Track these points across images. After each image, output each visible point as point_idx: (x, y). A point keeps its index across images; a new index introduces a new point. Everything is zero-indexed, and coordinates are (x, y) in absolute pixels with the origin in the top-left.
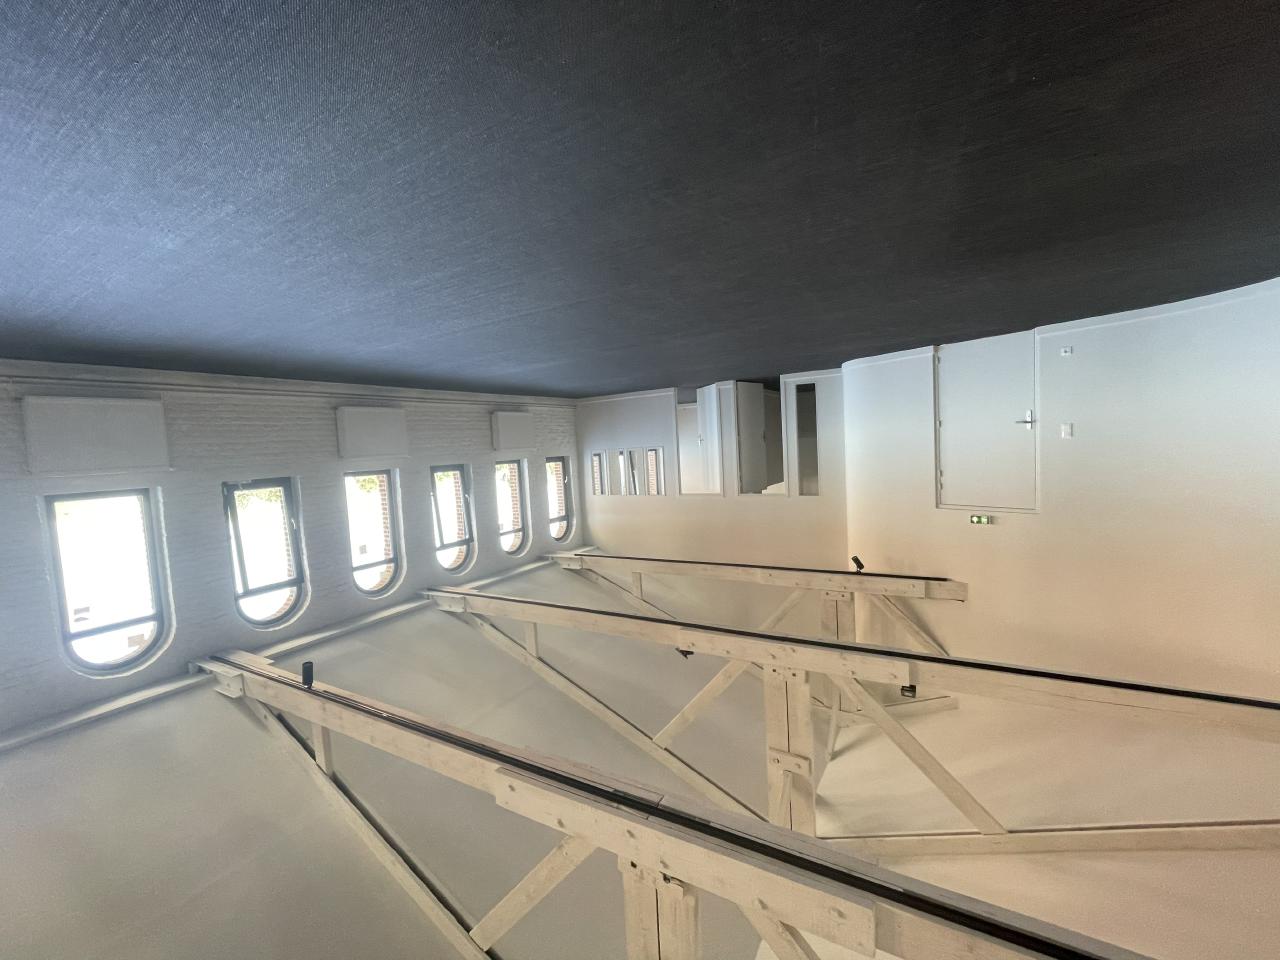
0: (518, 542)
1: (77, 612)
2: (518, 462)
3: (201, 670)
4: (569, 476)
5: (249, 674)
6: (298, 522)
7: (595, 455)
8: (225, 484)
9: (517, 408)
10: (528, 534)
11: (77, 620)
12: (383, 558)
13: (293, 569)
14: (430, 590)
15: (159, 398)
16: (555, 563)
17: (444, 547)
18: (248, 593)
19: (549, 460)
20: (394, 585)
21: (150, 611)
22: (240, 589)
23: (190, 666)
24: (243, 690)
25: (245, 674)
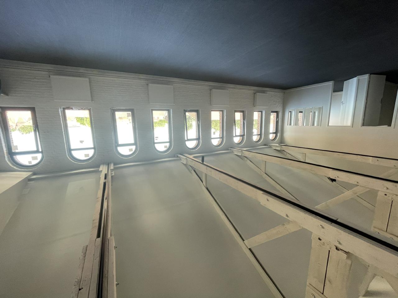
0: (258, 139)
1: (156, 138)
2: (261, 112)
3: (178, 157)
4: (279, 118)
5: (188, 159)
6: (199, 122)
7: (290, 112)
8: (184, 110)
9: (264, 92)
10: (262, 137)
11: (156, 139)
12: (219, 137)
13: (198, 135)
14: (231, 148)
15: (172, 85)
16: (270, 147)
17: (236, 136)
18: (188, 140)
19: (273, 112)
20: (222, 145)
21: (168, 140)
22: (186, 139)
23: (176, 155)
24: (187, 162)
25: (187, 158)
